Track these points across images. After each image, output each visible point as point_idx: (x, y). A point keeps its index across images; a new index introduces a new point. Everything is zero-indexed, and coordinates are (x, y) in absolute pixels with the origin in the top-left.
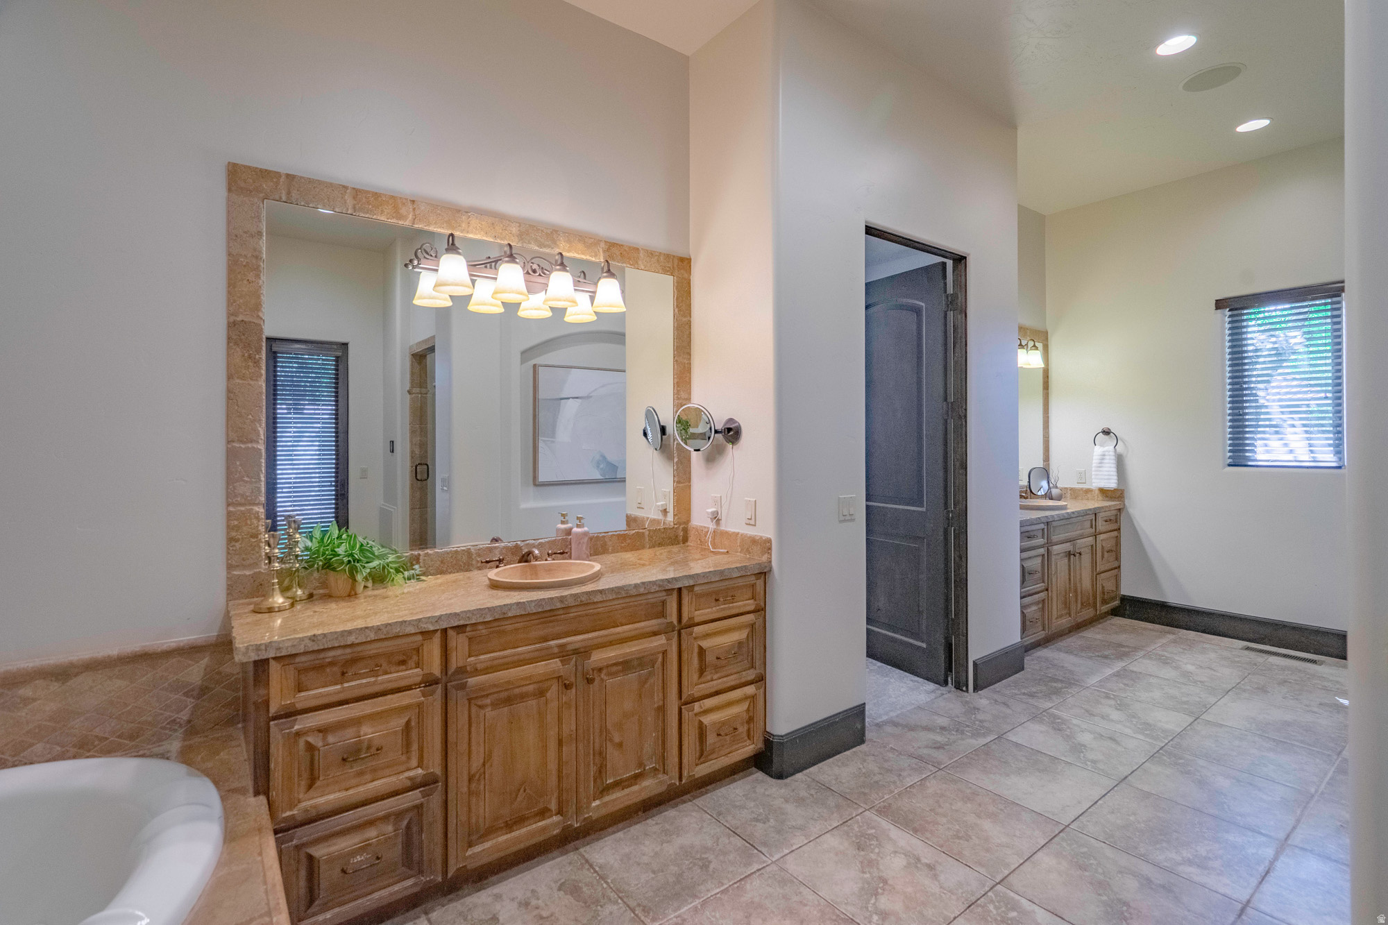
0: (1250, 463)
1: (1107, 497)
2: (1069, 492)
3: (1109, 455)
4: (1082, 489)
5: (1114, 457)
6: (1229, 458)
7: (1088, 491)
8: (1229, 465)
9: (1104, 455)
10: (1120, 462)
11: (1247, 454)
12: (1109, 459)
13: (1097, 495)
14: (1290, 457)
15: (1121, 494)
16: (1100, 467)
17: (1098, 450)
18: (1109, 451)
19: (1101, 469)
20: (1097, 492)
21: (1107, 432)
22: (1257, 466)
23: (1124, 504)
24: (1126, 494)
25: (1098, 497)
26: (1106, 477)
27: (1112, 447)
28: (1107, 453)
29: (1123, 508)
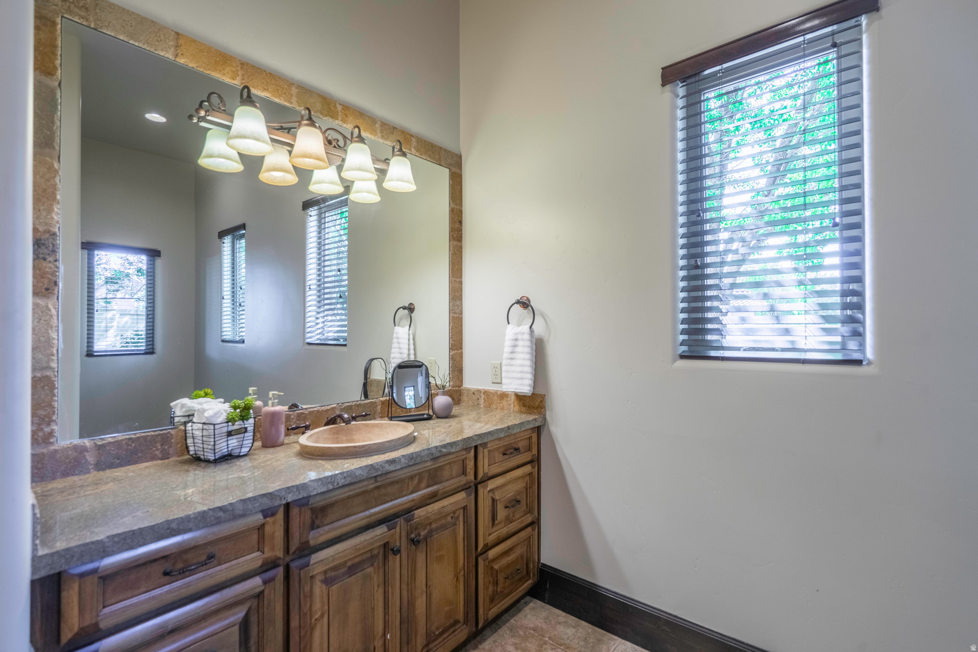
0: (713, 353)
1: (524, 406)
2: (483, 396)
3: (523, 340)
4: (496, 392)
5: (528, 343)
6: (681, 344)
7: (503, 396)
8: (683, 357)
9: (516, 340)
10: (539, 349)
11: (709, 337)
12: (523, 346)
13: (514, 402)
14: (781, 342)
15: (541, 402)
16: (512, 359)
17: (511, 331)
18: (523, 333)
19: (513, 362)
20: (513, 397)
21: (524, 304)
22: (723, 359)
23: (545, 419)
24: (548, 403)
25: (514, 406)
26: (519, 375)
27: (528, 326)
28: (520, 337)
29: (544, 425)
